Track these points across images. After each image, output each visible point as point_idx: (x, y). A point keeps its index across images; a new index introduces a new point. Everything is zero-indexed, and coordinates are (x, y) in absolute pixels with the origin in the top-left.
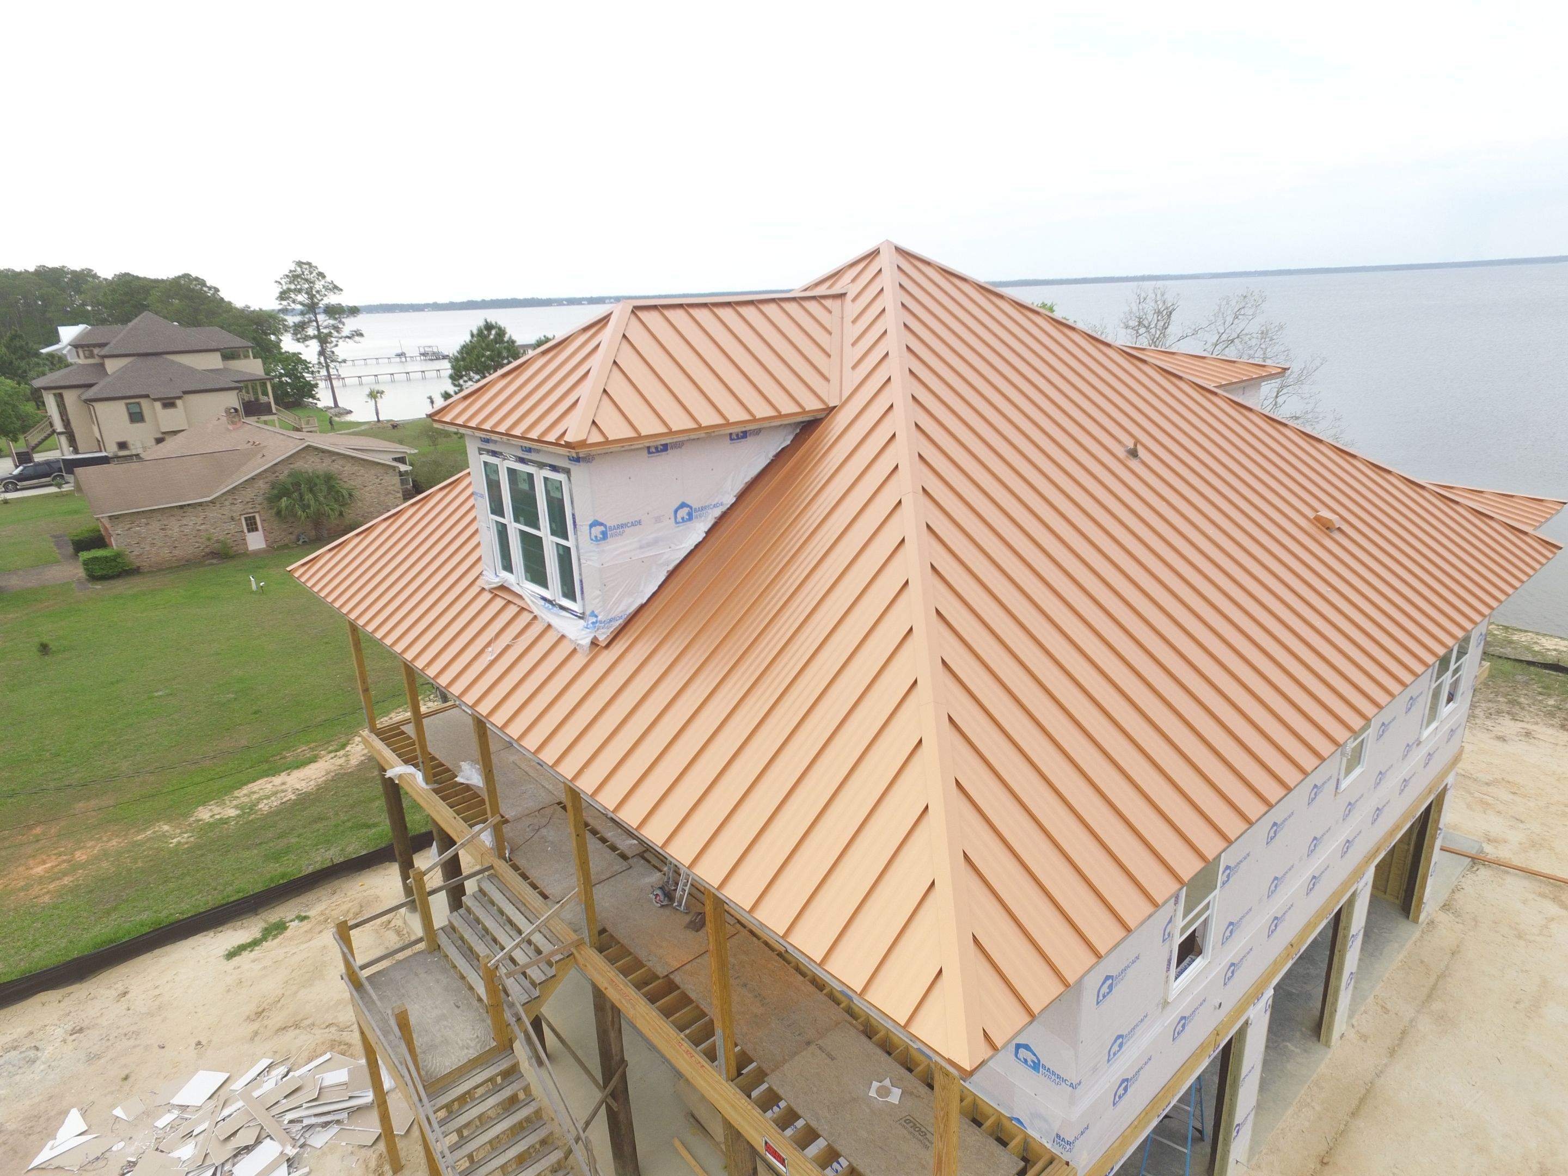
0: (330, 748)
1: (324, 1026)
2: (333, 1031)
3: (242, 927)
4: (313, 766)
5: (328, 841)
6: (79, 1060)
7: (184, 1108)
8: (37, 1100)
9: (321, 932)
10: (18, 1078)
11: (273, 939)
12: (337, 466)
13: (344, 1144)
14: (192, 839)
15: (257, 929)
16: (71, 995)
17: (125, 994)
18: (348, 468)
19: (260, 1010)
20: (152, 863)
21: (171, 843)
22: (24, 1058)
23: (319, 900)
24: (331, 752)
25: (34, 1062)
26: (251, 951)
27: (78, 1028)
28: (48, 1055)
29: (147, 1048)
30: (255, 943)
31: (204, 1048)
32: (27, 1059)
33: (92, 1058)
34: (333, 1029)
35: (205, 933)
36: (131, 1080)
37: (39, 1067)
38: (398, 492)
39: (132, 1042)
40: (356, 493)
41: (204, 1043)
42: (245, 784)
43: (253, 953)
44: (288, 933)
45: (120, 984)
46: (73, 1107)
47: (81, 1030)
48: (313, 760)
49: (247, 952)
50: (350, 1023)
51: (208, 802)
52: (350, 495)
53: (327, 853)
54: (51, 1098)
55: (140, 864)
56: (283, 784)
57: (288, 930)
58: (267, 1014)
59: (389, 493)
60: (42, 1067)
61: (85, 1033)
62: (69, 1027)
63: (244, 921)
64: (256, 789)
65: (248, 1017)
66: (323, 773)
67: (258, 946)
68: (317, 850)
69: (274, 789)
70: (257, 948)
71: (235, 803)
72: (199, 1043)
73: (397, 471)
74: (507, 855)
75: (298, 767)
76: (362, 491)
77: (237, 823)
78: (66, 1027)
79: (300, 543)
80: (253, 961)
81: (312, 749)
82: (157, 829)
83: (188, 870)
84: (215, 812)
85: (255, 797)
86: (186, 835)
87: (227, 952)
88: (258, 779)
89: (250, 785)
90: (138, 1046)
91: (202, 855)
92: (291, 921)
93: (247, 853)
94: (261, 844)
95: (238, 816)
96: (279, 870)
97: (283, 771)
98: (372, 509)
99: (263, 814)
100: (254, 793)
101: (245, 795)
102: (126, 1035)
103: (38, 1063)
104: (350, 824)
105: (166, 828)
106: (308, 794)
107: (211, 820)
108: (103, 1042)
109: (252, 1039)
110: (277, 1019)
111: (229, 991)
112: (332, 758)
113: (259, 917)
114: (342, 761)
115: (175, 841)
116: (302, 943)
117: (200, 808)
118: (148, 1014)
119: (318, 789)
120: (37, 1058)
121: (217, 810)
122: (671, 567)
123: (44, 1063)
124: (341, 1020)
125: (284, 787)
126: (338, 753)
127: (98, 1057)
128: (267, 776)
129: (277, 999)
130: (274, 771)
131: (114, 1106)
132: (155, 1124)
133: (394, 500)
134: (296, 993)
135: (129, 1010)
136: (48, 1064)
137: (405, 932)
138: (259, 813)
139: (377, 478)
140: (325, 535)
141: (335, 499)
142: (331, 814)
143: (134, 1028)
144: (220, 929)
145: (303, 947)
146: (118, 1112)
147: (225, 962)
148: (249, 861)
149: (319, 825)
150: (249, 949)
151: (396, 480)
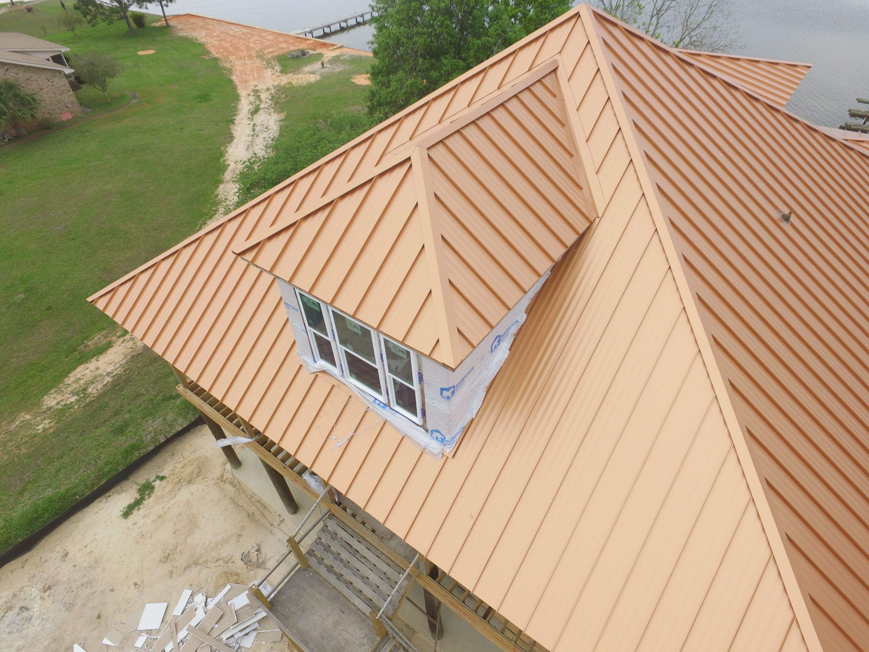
0: (118, 334)
1: (213, 561)
2: (222, 564)
3: (123, 491)
4: (111, 351)
5: (151, 414)
6: (60, 610)
7: (149, 632)
8: (46, 643)
9: (180, 489)
10: (25, 632)
11: (149, 498)
12: (11, 74)
13: (264, 643)
14: (52, 424)
15: (133, 491)
16: (28, 561)
17: (66, 555)
18: (22, 76)
19: (166, 555)
20: (33, 449)
21: (39, 430)
22: (23, 619)
23: (165, 461)
24: (119, 337)
25: (31, 619)
26: (139, 509)
27: (47, 586)
28: (38, 613)
29: (102, 592)
30: (137, 503)
31: (141, 587)
32: (25, 619)
33: (69, 607)
34: (221, 562)
35: (99, 499)
36: (103, 617)
37: (36, 622)
38: (70, 91)
39: (89, 590)
40: (37, 97)
41: (139, 583)
42: (69, 372)
43: (141, 510)
44: (157, 492)
45: (58, 548)
46: (74, 643)
47: (50, 588)
48: (109, 345)
49: (136, 511)
50: (230, 557)
51: (48, 391)
52: (33, 99)
53: (155, 423)
54: (55, 640)
55: (24, 451)
56: (97, 369)
57: (156, 489)
58: (172, 556)
59: (63, 93)
60: (38, 621)
61: (54, 589)
62: (40, 586)
63: (122, 486)
64: (79, 376)
65: (160, 561)
66: (122, 356)
67: (141, 504)
68: (146, 421)
69: (93, 375)
70: (141, 507)
71: (70, 389)
72: (135, 584)
73: (63, 73)
74: (337, 500)
75: (101, 353)
76: (41, 93)
77: (79, 407)
78: (37, 586)
79: (6, 140)
80: (144, 517)
81: (106, 337)
82: (22, 419)
83: (62, 451)
84: (59, 400)
85: (82, 382)
86: (46, 422)
87: (122, 513)
88: (77, 367)
89: (74, 373)
90: (95, 592)
91: (67, 437)
92: (154, 481)
93: (99, 431)
94: (105, 422)
95: (78, 401)
96: (128, 443)
97: (92, 358)
98: (54, 107)
99: (94, 397)
100: (79, 379)
101: (74, 382)
102: (83, 585)
103: (33, 619)
104: (160, 398)
105: (28, 417)
106: (119, 376)
107: (59, 407)
108: (70, 593)
109: (171, 576)
110: (181, 560)
111: (138, 542)
112: (123, 342)
113: (130, 480)
114: (130, 344)
115: (40, 427)
116: (171, 499)
117: (46, 397)
118: (90, 567)
119: (124, 371)
120: (32, 617)
121: (59, 398)
122: (487, 383)
123: (38, 618)
124: (223, 556)
125: (99, 372)
126: (125, 338)
127: (72, 605)
128: (82, 363)
129: (175, 547)
130: (84, 359)
131: (101, 638)
132: (135, 645)
133: (68, 98)
134: (185, 540)
135: (75, 566)
136: (41, 618)
137: (236, 482)
138: (91, 396)
139: (49, 81)
140: (25, 133)
141: (23, 104)
142: (143, 391)
143: (86, 579)
144: (108, 494)
145: (173, 501)
146: (106, 641)
147: (124, 521)
148: (103, 438)
149: (138, 402)
150: (137, 508)
151: (65, 81)
